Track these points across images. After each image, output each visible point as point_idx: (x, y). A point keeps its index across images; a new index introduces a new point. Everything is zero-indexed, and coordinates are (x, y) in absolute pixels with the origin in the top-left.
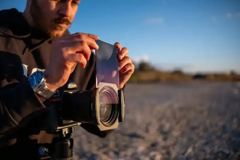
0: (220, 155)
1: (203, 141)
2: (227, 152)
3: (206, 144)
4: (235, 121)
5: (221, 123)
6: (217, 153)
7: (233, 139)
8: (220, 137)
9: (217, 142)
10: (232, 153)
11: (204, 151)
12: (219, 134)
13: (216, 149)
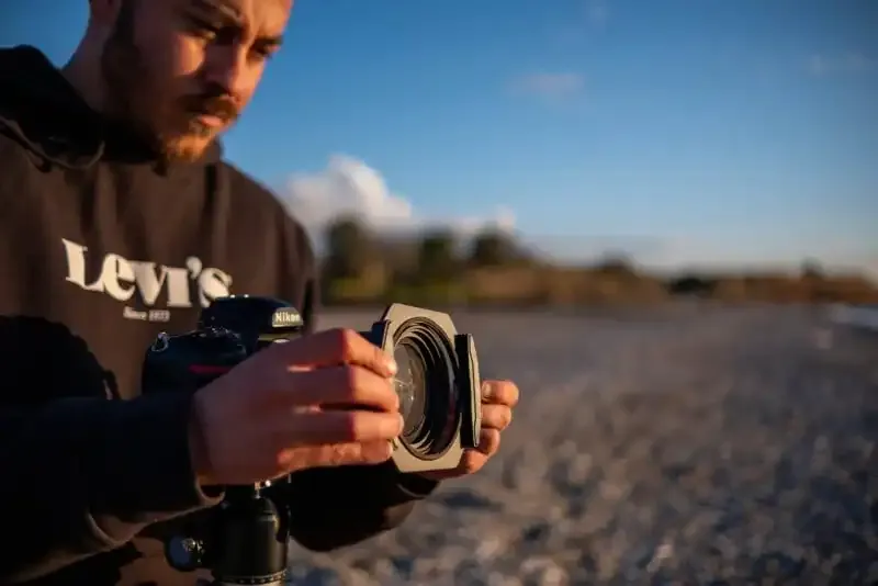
0: (773, 565)
1: (712, 518)
2: (796, 553)
3: (721, 528)
4: (822, 443)
5: (773, 454)
6: (764, 559)
7: (818, 507)
8: (769, 503)
9: (762, 521)
10: (814, 558)
11: (715, 552)
12: (767, 489)
13: (757, 545)
